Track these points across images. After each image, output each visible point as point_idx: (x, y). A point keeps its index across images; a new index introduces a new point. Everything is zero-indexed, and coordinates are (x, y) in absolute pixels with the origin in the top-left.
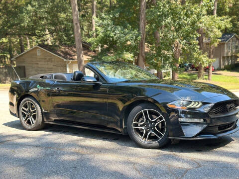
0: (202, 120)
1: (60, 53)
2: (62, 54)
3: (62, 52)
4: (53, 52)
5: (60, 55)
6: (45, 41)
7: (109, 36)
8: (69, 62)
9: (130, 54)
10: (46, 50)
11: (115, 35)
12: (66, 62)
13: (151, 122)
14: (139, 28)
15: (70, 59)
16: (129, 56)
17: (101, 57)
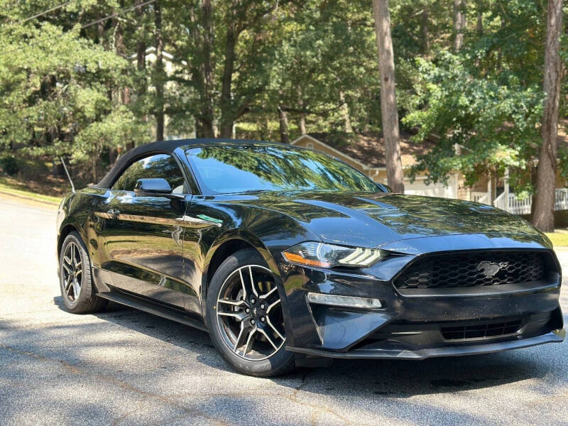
0: (377, 303)
1: (355, 151)
2: (359, 154)
3: (361, 148)
4: (339, 150)
5: (354, 156)
6: (337, 125)
7: (457, 107)
8: (374, 172)
9: (510, 151)
10: (324, 145)
11: (472, 102)
12: (367, 171)
13: (258, 302)
14: (541, 84)
15: (377, 166)
16: (506, 155)
17: (438, 159)
